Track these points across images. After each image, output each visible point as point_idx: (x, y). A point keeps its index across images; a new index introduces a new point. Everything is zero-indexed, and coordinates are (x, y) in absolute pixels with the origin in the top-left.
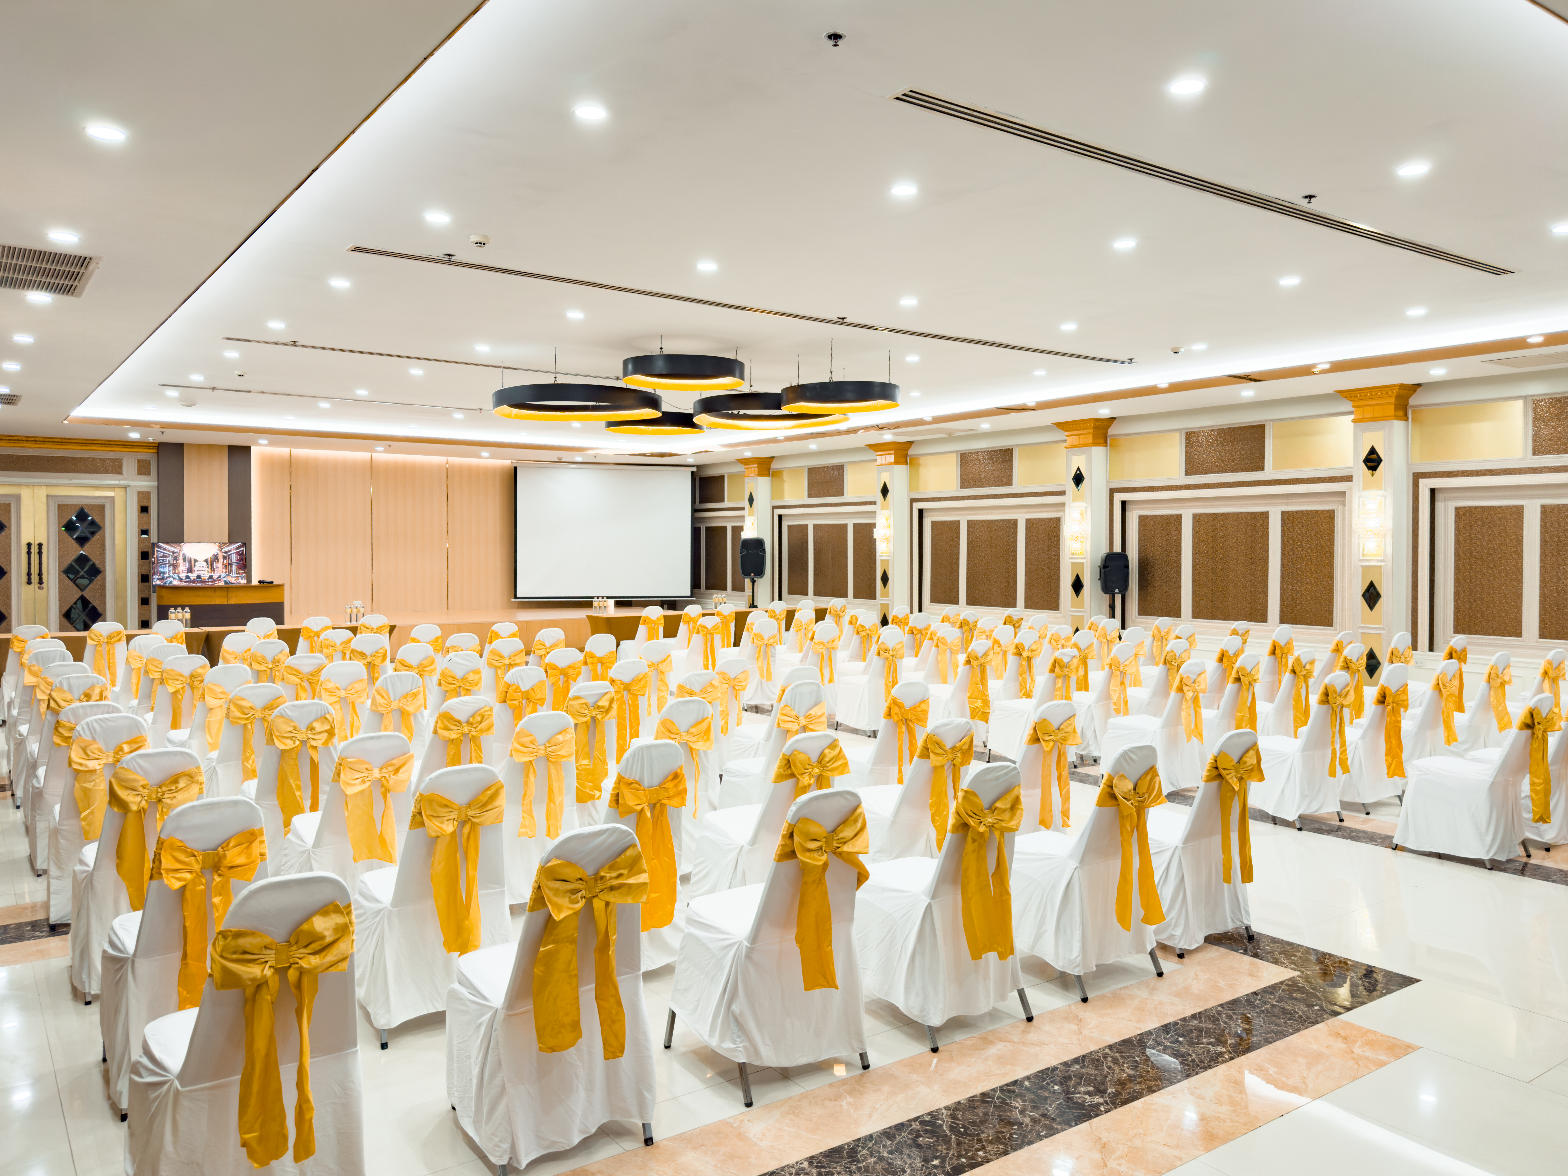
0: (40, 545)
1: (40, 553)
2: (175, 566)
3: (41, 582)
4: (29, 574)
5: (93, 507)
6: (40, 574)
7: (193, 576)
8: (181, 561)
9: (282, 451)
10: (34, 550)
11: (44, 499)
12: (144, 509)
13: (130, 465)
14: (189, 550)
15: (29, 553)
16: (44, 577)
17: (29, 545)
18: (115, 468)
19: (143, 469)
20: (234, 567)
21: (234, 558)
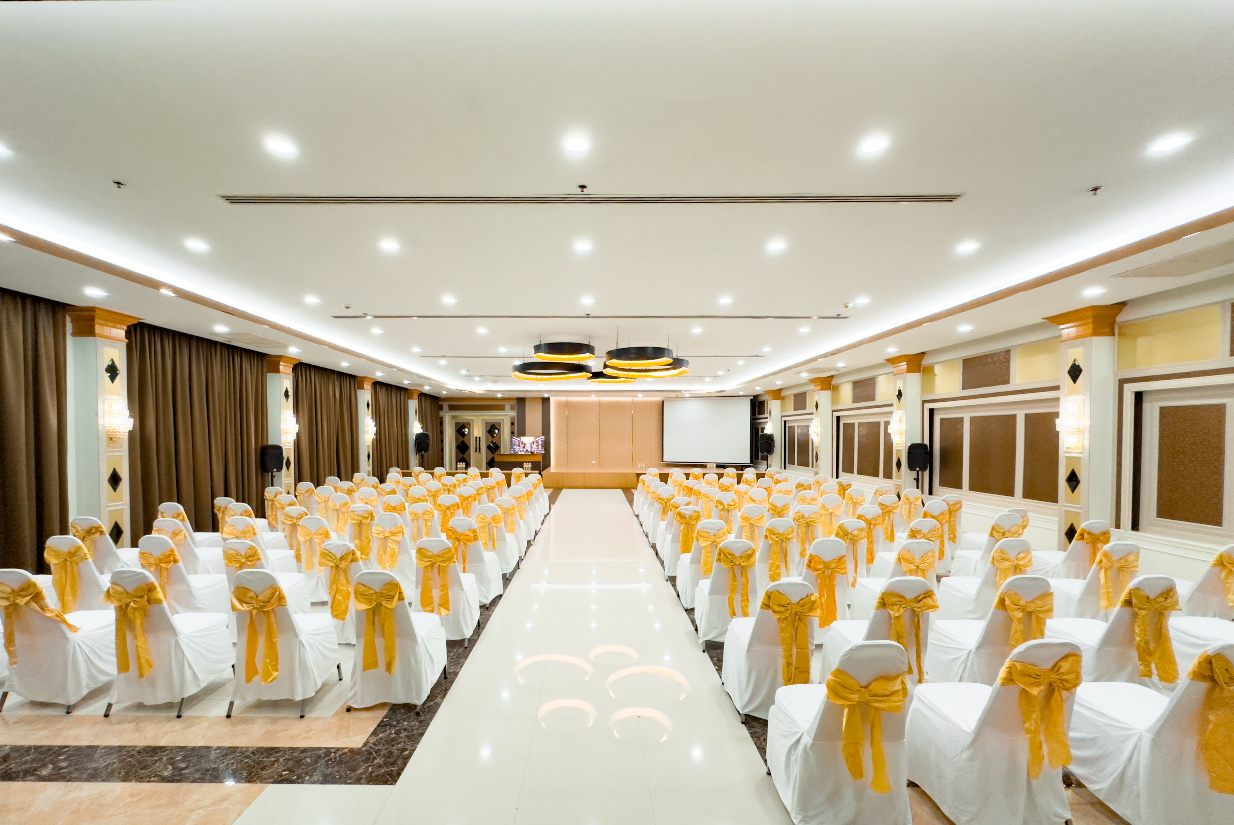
0: (480, 438)
1: (480, 440)
2: (519, 446)
3: (480, 451)
4: (476, 448)
5: (496, 423)
6: (480, 448)
7: (525, 450)
8: (521, 444)
9: (564, 399)
10: (478, 439)
11: (481, 421)
12: (513, 424)
13: (508, 407)
14: (524, 439)
15: (476, 440)
16: (481, 449)
17: (476, 438)
18: (501, 408)
19: (512, 409)
20: (540, 446)
21: (540, 443)
